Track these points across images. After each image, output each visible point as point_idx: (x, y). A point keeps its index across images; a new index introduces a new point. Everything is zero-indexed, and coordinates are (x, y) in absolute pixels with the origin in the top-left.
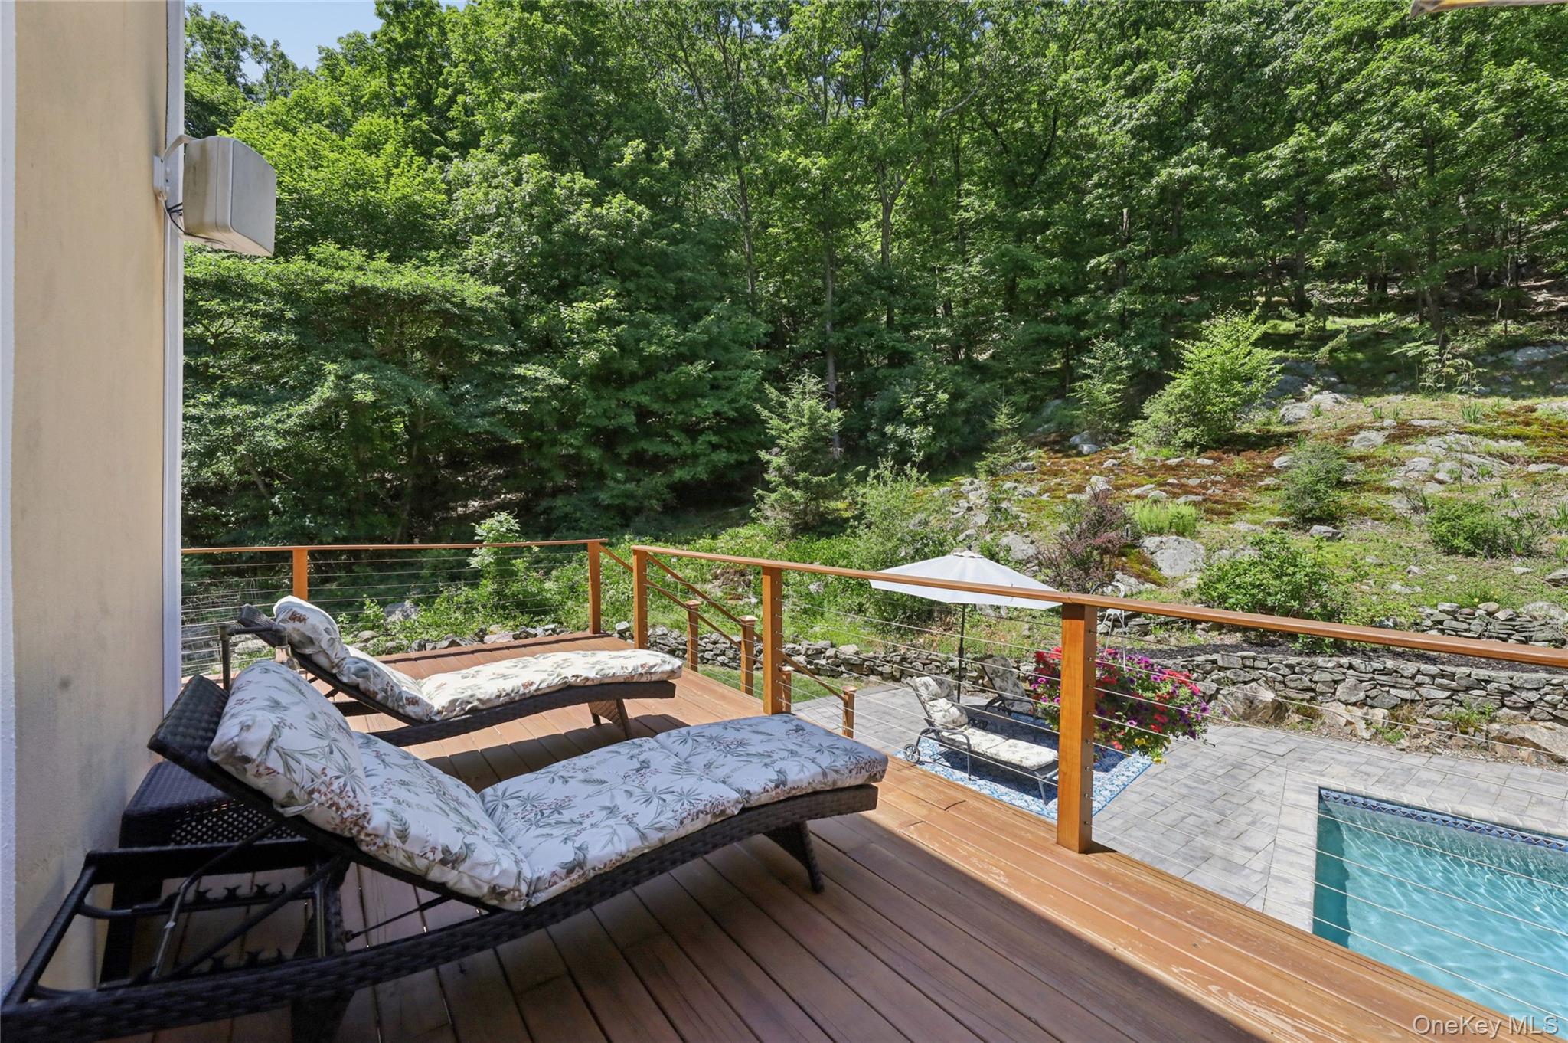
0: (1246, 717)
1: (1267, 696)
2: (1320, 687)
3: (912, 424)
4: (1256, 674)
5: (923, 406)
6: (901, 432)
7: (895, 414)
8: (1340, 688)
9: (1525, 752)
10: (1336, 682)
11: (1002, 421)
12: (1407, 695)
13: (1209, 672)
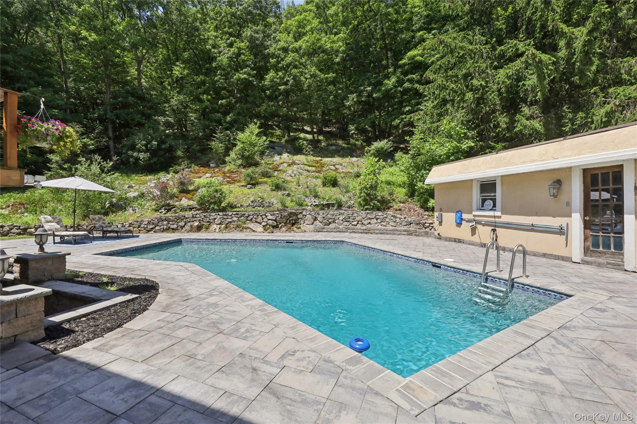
0: (190, 231)
1: (196, 224)
2: (211, 221)
3: (139, 151)
4: (195, 219)
5: (146, 145)
6: (135, 154)
7: (133, 148)
8: (216, 220)
9: (248, 230)
10: (215, 219)
11: (179, 153)
12: (230, 220)
13: (183, 219)
